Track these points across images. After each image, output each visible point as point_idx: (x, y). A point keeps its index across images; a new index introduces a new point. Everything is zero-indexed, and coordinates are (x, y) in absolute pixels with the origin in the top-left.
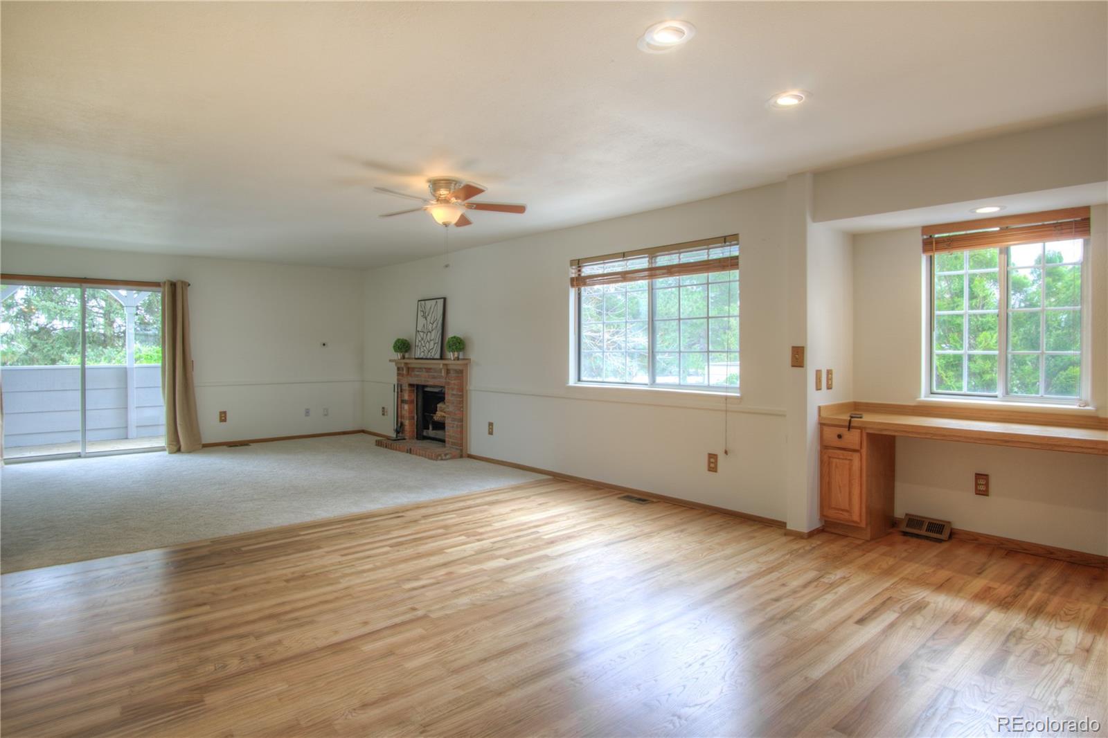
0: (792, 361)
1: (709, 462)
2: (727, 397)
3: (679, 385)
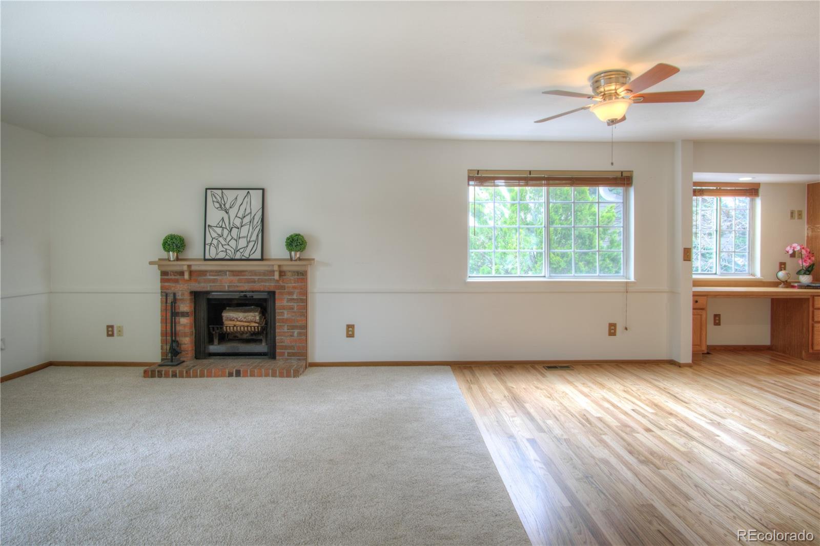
0: (684, 257)
1: (610, 330)
2: (627, 283)
3: (574, 276)
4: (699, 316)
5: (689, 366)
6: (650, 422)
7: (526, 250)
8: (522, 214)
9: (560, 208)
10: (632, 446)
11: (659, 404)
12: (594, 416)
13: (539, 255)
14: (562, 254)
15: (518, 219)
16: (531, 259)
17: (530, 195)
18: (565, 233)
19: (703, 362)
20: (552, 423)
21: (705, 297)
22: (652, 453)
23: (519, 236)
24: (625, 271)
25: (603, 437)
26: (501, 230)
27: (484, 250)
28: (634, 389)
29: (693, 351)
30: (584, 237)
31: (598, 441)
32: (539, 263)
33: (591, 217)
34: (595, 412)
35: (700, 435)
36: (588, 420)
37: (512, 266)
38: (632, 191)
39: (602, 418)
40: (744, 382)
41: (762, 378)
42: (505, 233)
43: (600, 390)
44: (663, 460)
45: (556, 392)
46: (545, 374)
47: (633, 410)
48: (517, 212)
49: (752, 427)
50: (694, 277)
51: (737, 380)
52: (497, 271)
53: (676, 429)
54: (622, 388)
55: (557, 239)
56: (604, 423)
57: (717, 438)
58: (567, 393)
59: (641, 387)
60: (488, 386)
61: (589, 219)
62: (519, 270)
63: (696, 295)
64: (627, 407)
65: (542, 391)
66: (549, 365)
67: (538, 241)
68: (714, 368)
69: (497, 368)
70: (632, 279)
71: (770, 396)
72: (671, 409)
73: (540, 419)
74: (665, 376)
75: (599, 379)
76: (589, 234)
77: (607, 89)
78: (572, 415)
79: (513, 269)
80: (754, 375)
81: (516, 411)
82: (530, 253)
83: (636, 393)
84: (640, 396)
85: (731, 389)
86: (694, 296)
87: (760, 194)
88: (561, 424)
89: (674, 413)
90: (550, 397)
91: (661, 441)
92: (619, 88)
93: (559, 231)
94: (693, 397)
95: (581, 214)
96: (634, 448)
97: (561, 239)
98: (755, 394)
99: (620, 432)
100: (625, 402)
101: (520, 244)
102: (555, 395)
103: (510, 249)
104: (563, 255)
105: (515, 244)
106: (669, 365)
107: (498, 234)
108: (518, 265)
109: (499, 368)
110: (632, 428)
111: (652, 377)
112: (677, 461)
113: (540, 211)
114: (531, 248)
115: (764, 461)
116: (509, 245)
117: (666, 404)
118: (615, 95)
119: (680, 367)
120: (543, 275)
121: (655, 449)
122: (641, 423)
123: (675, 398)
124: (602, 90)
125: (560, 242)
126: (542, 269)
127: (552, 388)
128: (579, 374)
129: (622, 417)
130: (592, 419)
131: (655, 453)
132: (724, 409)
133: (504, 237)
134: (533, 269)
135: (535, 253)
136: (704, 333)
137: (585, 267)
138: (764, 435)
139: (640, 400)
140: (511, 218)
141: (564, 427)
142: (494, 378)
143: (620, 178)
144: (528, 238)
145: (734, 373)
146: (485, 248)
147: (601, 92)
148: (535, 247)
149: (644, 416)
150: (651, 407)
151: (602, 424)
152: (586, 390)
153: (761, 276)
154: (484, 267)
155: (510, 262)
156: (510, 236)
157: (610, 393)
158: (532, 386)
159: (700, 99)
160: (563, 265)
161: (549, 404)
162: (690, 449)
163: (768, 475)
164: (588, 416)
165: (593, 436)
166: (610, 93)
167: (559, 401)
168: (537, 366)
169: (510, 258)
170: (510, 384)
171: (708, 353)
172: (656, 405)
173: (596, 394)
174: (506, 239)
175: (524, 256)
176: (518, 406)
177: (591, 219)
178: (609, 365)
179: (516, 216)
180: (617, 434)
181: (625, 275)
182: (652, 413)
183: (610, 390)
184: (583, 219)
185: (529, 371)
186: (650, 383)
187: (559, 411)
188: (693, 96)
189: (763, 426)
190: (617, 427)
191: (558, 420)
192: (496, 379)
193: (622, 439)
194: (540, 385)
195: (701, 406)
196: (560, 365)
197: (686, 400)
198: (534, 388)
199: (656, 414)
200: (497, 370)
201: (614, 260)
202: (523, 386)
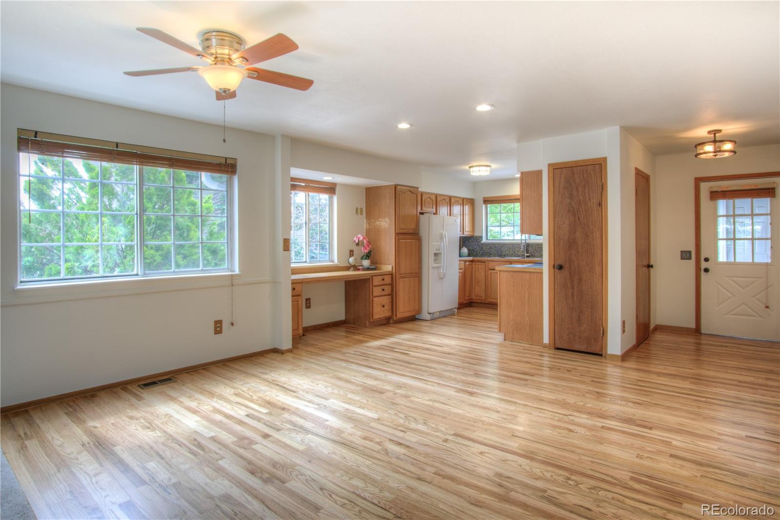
0: (284, 247)
1: (216, 327)
2: (232, 276)
3: (174, 272)
4: (296, 302)
5: (290, 351)
6: (267, 425)
7: (111, 243)
8: (106, 199)
9: (154, 195)
10: (253, 464)
11: (271, 400)
12: (206, 437)
13: (128, 248)
14: (156, 247)
15: (99, 205)
16: (118, 253)
17: (117, 177)
18: (160, 224)
19: (300, 345)
20: (154, 466)
21: (301, 284)
22: (275, 464)
23: (101, 227)
24: (229, 263)
25: (221, 463)
26: (77, 218)
27: (51, 244)
28: (245, 389)
29: (293, 336)
30: (182, 229)
31: (215, 471)
32: (129, 258)
33: (189, 207)
34: (206, 431)
35: (313, 425)
36: (200, 446)
37: (93, 263)
38: (236, 180)
39: (215, 436)
40: (334, 358)
41: (345, 350)
42: (83, 222)
43: (209, 401)
44: (286, 469)
45: (157, 417)
46: (142, 395)
47: (247, 416)
48: (98, 197)
49: (350, 402)
50: (293, 265)
51: (330, 357)
52: (70, 270)
53: (291, 425)
54: (233, 391)
55: (151, 229)
56: (219, 443)
57: (326, 423)
58: (172, 415)
59: (251, 384)
60: (56, 436)
61: (187, 209)
62: (101, 269)
63: (294, 283)
64: (240, 413)
65: (138, 421)
66: (146, 382)
67: (127, 231)
68: (309, 349)
69: (71, 404)
70: (237, 271)
71: (354, 367)
72: (283, 403)
73: (138, 465)
74: (271, 367)
75: (207, 387)
76: (186, 225)
77: (219, 51)
78: (180, 445)
79: (94, 266)
80: (340, 349)
81: (101, 465)
82: (117, 246)
83: (248, 394)
84: (251, 396)
85: (326, 367)
86: (292, 283)
87: (336, 193)
88: (166, 463)
89: (286, 407)
90: (150, 427)
91: (281, 446)
92: (233, 54)
93: (153, 221)
94: (299, 384)
95: (179, 203)
96: (256, 466)
97: (156, 230)
98: (345, 368)
99: (238, 449)
100: (238, 408)
101: (103, 235)
102: (158, 422)
103: (89, 241)
104: (158, 248)
105: (97, 235)
106: (272, 354)
107: (72, 223)
108: (100, 261)
109: (74, 401)
110: (249, 439)
111: (260, 370)
112: (300, 466)
113: (129, 198)
114: (118, 239)
115: (366, 435)
116: (88, 236)
117: (278, 398)
118: (228, 62)
119: (282, 354)
120: (135, 272)
121: (276, 458)
122: (258, 429)
123: (283, 389)
124: (213, 51)
125: (154, 233)
126: (134, 265)
127: (152, 414)
128: (183, 385)
129: (238, 428)
130: (204, 443)
131: (277, 463)
132: (325, 389)
133: (82, 226)
134: (122, 265)
135: (124, 246)
136: (300, 318)
137: (183, 261)
138: (360, 407)
139: (252, 401)
140: (90, 204)
141: (170, 466)
142: (65, 419)
143: (224, 165)
144: (114, 229)
145: (325, 350)
146: (53, 240)
147: (212, 54)
148: (123, 239)
149: (259, 420)
150: (264, 406)
151: (216, 444)
152: (193, 404)
153: (338, 262)
154: (51, 266)
155: (90, 258)
156: (89, 226)
157: (221, 402)
158: (124, 418)
159: (309, 89)
160: (158, 259)
161: (147, 436)
162: (308, 444)
163: (373, 448)
164: (200, 439)
165: (209, 467)
166: (223, 58)
167: (161, 429)
168: (129, 387)
169: (88, 253)
170: (91, 424)
171: (303, 335)
172: (269, 403)
173: (205, 407)
174: (85, 230)
175: (108, 250)
176: (104, 454)
177: (189, 209)
178: (217, 366)
179: (97, 201)
180: (235, 453)
181: (230, 267)
182: (267, 413)
183: (221, 397)
184: (181, 209)
185: (119, 396)
186: (259, 377)
187: (163, 444)
188: (303, 84)
189: (357, 398)
190: (233, 443)
191: (163, 458)
192: (69, 421)
193: (241, 457)
194: (135, 413)
195: (307, 393)
196: (160, 379)
197: (294, 389)
198: (127, 419)
199: (270, 414)
200: (71, 406)
201: (214, 252)
202: (111, 420)
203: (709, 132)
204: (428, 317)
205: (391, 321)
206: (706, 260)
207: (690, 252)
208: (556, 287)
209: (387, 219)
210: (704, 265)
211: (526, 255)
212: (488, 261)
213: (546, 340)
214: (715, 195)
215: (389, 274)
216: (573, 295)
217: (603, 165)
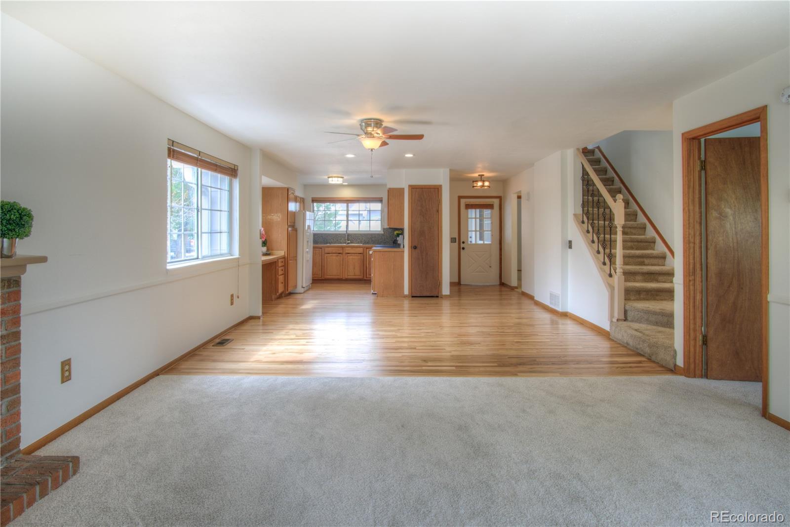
1: (231, 300)
2: (237, 258)
3: (211, 256)
24: (230, 249)
29: (262, 305)
38: (236, 182)
70: (238, 255)
119: (259, 319)
120: (196, 257)
181: (236, 252)
203: (479, 175)
204: (302, 290)
205: (283, 295)
206: (463, 243)
207: (455, 238)
208: (413, 259)
209: (279, 214)
210: (462, 245)
211: (347, 242)
212: (324, 247)
213: (406, 291)
214: (469, 206)
215: (283, 258)
216: (423, 263)
217: (440, 189)
